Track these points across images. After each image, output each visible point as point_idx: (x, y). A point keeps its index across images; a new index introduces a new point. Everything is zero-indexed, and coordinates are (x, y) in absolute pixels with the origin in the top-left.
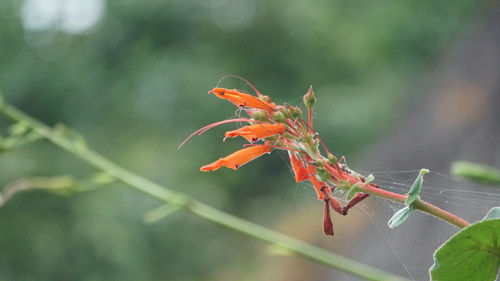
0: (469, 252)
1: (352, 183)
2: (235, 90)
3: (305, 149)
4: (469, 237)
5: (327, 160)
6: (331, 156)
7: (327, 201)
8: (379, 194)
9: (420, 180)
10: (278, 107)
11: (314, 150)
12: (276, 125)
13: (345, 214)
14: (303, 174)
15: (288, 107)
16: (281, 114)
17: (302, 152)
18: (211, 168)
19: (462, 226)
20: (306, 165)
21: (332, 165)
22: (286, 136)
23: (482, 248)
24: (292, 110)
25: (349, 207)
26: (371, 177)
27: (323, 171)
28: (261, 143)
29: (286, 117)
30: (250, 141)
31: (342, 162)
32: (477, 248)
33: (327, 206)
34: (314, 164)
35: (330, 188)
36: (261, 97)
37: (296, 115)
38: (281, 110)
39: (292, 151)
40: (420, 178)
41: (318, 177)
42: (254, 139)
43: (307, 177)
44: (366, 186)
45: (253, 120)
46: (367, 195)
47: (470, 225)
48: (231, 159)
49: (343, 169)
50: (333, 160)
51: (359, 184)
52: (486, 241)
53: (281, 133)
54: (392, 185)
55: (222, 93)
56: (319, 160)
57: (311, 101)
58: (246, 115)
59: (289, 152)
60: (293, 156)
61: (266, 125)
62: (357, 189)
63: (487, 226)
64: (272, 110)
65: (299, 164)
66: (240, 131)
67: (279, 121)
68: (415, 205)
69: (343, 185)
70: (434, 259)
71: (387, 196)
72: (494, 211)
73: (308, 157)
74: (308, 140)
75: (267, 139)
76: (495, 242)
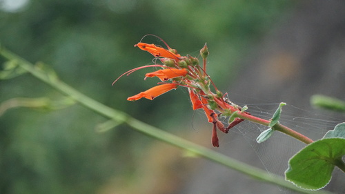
0: (313, 160)
1: (233, 111)
2: (153, 45)
3: (201, 87)
4: (313, 150)
5: (215, 95)
6: (218, 92)
7: (215, 123)
8: (251, 119)
9: (279, 110)
10: (182, 57)
11: (206, 88)
12: (180, 69)
13: (227, 132)
14: (198, 105)
15: (190, 57)
16: (184, 62)
17: (198, 89)
18: (135, 99)
19: (307, 143)
20: (200, 98)
21: (219, 99)
22: (187, 78)
23: (322, 158)
24: (192, 60)
25: (230, 127)
26: (246, 107)
27: (212, 102)
28: (170, 82)
29: (188, 64)
30: (162, 80)
31: (226, 97)
32: (318, 158)
33: (215, 127)
34: (207, 97)
35: (216, 115)
36: (171, 50)
37: (195, 63)
38: (185, 59)
39: (191, 88)
40: (279, 109)
41: (209, 106)
42: (165, 79)
43: (201, 107)
44: (242, 113)
45: (164, 66)
46: (242, 120)
47: (314, 142)
48: (149, 93)
49: (226, 101)
50: (220, 95)
51: (237, 112)
52: (325, 153)
53: (184, 76)
54: (260, 113)
55: (144, 47)
56: (209, 94)
57: (206, 54)
58: (159, 62)
59: (189, 89)
60: (192, 91)
61: (174, 69)
62: (236, 116)
63: (325, 143)
64: (178, 59)
65: (195, 97)
66: (156, 73)
67: (183, 67)
68: (276, 128)
69: (226, 112)
70: (289, 165)
71: (256, 121)
72: (330, 133)
73: (202, 93)
74: (202, 81)
75: (174, 79)
76: (331, 154)
